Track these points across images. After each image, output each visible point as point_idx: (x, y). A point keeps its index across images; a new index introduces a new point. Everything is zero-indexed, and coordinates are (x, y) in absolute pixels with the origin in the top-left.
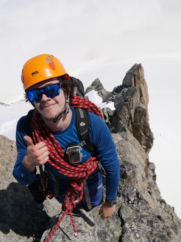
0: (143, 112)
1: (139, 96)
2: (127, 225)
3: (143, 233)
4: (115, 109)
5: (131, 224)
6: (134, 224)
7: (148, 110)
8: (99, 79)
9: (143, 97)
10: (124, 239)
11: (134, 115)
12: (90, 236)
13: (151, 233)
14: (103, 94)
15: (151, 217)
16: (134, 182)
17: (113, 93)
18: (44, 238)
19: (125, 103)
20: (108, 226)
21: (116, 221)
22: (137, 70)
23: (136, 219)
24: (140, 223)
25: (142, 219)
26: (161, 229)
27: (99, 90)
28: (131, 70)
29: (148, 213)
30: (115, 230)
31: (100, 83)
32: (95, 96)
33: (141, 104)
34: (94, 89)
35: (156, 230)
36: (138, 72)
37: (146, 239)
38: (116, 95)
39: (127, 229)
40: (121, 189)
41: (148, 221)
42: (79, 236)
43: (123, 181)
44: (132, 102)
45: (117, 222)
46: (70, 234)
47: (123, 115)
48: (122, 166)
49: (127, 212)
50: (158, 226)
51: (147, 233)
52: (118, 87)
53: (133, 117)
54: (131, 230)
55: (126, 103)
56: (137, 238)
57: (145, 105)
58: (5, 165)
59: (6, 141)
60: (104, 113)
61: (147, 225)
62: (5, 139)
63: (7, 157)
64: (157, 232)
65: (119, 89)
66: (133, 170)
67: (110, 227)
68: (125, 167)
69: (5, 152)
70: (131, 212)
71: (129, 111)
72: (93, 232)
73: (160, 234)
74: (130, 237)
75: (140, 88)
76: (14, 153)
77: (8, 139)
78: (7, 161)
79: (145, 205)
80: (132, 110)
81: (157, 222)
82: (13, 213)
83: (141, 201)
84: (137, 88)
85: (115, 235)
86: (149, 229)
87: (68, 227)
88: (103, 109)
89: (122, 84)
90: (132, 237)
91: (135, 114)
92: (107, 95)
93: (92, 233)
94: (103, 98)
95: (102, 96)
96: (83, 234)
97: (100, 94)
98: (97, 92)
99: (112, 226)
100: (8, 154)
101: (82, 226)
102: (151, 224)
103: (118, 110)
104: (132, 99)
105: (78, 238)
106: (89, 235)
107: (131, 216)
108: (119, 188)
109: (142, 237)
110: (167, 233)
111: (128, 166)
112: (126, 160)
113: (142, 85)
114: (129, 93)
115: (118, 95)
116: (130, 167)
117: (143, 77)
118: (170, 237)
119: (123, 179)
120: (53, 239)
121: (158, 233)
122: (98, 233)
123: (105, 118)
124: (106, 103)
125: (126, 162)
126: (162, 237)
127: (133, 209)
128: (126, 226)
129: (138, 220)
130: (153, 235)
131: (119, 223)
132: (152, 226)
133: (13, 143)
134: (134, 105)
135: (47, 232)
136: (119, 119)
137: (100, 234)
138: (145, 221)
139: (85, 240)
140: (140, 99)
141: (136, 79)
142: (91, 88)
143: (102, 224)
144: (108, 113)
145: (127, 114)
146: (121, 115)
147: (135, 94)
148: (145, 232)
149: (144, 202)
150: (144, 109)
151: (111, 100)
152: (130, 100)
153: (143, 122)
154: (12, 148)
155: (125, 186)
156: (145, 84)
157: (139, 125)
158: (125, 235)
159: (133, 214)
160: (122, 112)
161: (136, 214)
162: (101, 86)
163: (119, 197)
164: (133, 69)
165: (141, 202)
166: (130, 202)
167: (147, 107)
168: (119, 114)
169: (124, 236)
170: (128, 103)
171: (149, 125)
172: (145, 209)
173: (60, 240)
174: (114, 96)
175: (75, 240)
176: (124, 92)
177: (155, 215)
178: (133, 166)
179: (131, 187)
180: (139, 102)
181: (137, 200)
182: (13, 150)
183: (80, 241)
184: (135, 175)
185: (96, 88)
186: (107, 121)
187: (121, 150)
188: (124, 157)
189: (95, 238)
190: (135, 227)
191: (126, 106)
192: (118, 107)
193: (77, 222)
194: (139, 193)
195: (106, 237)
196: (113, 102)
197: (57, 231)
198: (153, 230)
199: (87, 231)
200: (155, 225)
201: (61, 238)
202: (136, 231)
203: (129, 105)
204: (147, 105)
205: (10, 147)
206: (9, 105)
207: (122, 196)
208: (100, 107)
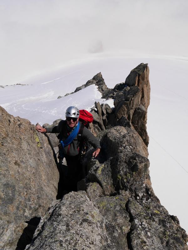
0: (142, 114)
1: (141, 97)
2: (136, 221)
3: (155, 233)
4: (114, 107)
5: (141, 221)
6: (145, 221)
7: (147, 113)
8: (102, 73)
9: (144, 99)
10: (133, 237)
11: (133, 116)
12: (98, 228)
13: (164, 233)
14: (104, 90)
15: (163, 216)
16: (143, 177)
17: (114, 90)
18: (43, 224)
19: (125, 102)
20: (116, 220)
21: (124, 215)
22: (142, 70)
23: (146, 216)
24: (151, 221)
25: (153, 217)
26: (175, 230)
27: (100, 85)
28: (136, 68)
29: (159, 211)
30: (123, 225)
31: (102, 78)
32: (95, 90)
33: (141, 105)
34: (95, 84)
35: (169, 231)
36: (144, 72)
37: (158, 239)
38: (117, 93)
39: (137, 226)
40: (129, 183)
41: (159, 220)
42: (86, 227)
43: (132, 174)
44: (133, 103)
45: (126, 217)
46: (75, 223)
47: (122, 114)
48: (133, 158)
49: (136, 207)
50: (171, 227)
51: (160, 233)
52: (120, 84)
53: (131, 118)
54: (141, 227)
55: (127, 102)
56: (148, 237)
57: (145, 107)
58: (1, 139)
59: (4, 113)
60: (103, 109)
61: (159, 224)
62: (3, 111)
63: (3, 131)
64: (171, 233)
65: (121, 86)
66: (146, 163)
67: (118, 221)
68: (137, 158)
69: (3, 124)
70: (140, 208)
71: (128, 110)
72: (101, 224)
73: (174, 235)
74: (140, 235)
75: (143, 89)
76: (12, 128)
77: (7, 112)
78: (3, 134)
79: (156, 203)
80: (131, 110)
81: (170, 223)
82: (4, 193)
83: (152, 197)
84: (140, 88)
85: (123, 231)
86: (162, 229)
87: (72, 215)
88: (102, 105)
89: (125, 82)
90: (143, 235)
91: (134, 114)
92: (108, 91)
93: (99, 224)
94: (103, 94)
95: (102, 91)
96: (90, 224)
97: (101, 89)
98: (98, 87)
99: (120, 220)
100: (5, 128)
101: (88, 215)
102: (163, 223)
103: (118, 108)
104: (133, 99)
105: (84, 229)
106: (97, 226)
107: (141, 212)
108: (127, 181)
109: (154, 237)
110: (181, 236)
111: (139, 158)
112: (137, 153)
113: (145, 86)
114: (131, 92)
115: (119, 93)
116: (141, 159)
117: (147, 78)
118: (185, 240)
119: (133, 171)
120: (54, 226)
121: (172, 235)
122: (106, 225)
123: (103, 114)
124: (106, 99)
125: (136, 154)
126: (176, 239)
127: (142, 205)
128: (136, 223)
129: (148, 218)
130: (166, 236)
131: (128, 218)
132: (164, 226)
133: (11, 117)
134: (134, 106)
135: (46, 218)
136: (117, 118)
137: (108, 228)
138: (157, 220)
139: (92, 232)
140: (141, 100)
141: (140, 78)
142: (92, 82)
143: (108, 217)
144: (106, 110)
145: (125, 114)
146: (120, 114)
147: (137, 94)
148: (157, 232)
149: (154, 199)
150: (144, 111)
151: (111, 97)
152: (131, 99)
153: (141, 124)
154: (10, 123)
155: (134, 179)
156: (148, 86)
157: (137, 127)
158: (135, 232)
159: (143, 210)
160: (121, 111)
161: (146, 210)
162: (102, 81)
163: (126, 190)
164: (138, 68)
165: (151, 199)
166: (138, 198)
167: (147, 109)
168: (117, 113)
169: (133, 233)
170: (128, 102)
171: (146, 128)
172: (155, 207)
173: (64, 228)
174: (115, 93)
175: (81, 230)
176: (125, 90)
177: (167, 214)
178: (145, 159)
179: (140, 182)
180: (140, 103)
181: (146, 196)
182: (10, 125)
183: (87, 232)
184: (146, 169)
185: (97, 83)
186: (105, 117)
187: (131, 141)
188: (134, 148)
189: (103, 231)
190: (146, 225)
191: (126, 105)
192: (117, 105)
193: (83, 210)
194: (149, 189)
195: (114, 231)
196: (113, 100)
197: (60, 217)
198: (166, 231)
199: (94, 221)
200: (168, 225)
201: (64, 225)
202: (147, 229)
203: (129, 105)
204: (147, 107)
205: (8, 120)
206: (3, 87)
207: (129, 190)
208: (98, 102)
